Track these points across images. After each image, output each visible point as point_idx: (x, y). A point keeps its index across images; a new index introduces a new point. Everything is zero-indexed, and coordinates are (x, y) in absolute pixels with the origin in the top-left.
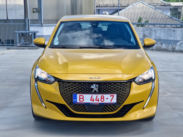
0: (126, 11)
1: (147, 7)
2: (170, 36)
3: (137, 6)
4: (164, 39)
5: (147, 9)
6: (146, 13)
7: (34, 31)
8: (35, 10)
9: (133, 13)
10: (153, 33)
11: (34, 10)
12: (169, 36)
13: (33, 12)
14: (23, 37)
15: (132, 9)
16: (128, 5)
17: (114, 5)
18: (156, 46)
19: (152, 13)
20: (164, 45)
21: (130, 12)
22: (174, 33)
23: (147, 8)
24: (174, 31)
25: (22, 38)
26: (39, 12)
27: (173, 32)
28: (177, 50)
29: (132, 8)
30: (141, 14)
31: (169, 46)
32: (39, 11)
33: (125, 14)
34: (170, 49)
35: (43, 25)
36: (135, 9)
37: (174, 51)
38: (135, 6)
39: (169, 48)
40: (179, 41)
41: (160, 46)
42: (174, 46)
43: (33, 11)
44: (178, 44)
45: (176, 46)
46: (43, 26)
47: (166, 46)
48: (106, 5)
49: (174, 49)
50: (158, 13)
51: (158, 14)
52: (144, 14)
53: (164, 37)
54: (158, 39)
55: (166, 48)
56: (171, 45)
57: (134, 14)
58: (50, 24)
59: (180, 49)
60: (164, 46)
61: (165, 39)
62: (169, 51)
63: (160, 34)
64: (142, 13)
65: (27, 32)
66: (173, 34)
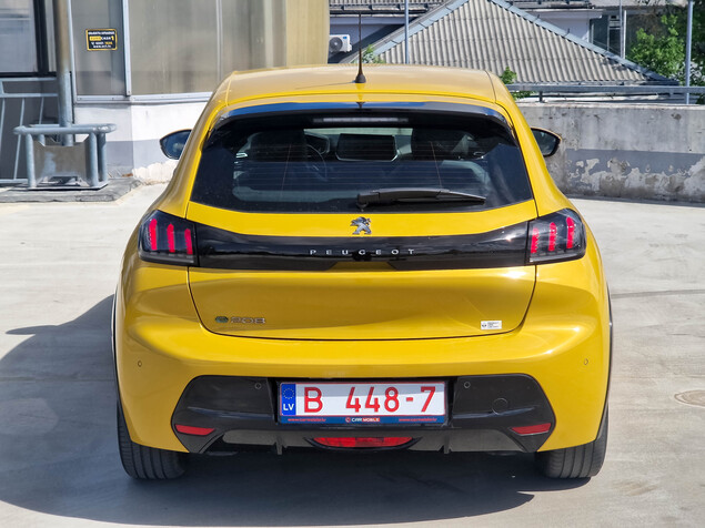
0: (425, 30)
1: (506, 16)
2: (662, 138)
3: (467, 11)
4: (636, 151)
5: (504, 22)
6: (502, 39)
7: (98, 126)
8: (99, 38)
9: (451, 40)
10: (591, 125)
11: (92, 39)
12: (655, 137)
13: (91, 47)
14: (52, 151)
15: (446, 22)
16: (426, 6)
17: (370, 7)
18: (604, 177)
19: (524, 39)
20: (635, 174)
21: (440, 37)
22: (678, 124)
23: (503, 19)
24: (678, 117)
25: (50, 156)
26: (113, 46)
27: (672, 123)
28: (691, 193)
29: (446, 18)
30: (483, 43)
31: (655, 179)
32: (114, 42)
33: (420, 43)
34: (662, 191)
35: (133, 99)
36: (457, 22)
37: (676, 197)
38: (456, 12)
39: (657, 184)
40: (696, 158)
41: (619, 177)
42: (678, 176)
43: (90, 42)
44: (695, 169)
45: (687, 176)
46: (130, 104)
47: (643, 180)
48: (339, 9)
49: (678, 189)
50: (547, 39)
51: (550, 41)
52: (494, 41)
53: (637, 143)
54: (609, 148)
55: (646, 186)
56: (667, 173)
57: (454, 42)
58: (160, 96)
59: (702, 189)
60: (635, 179)
61: (639, 148)
62: (656, 200)
63: (616, 128)
64: (488, 37)
65: (69, 127)
66: (673, 128)
